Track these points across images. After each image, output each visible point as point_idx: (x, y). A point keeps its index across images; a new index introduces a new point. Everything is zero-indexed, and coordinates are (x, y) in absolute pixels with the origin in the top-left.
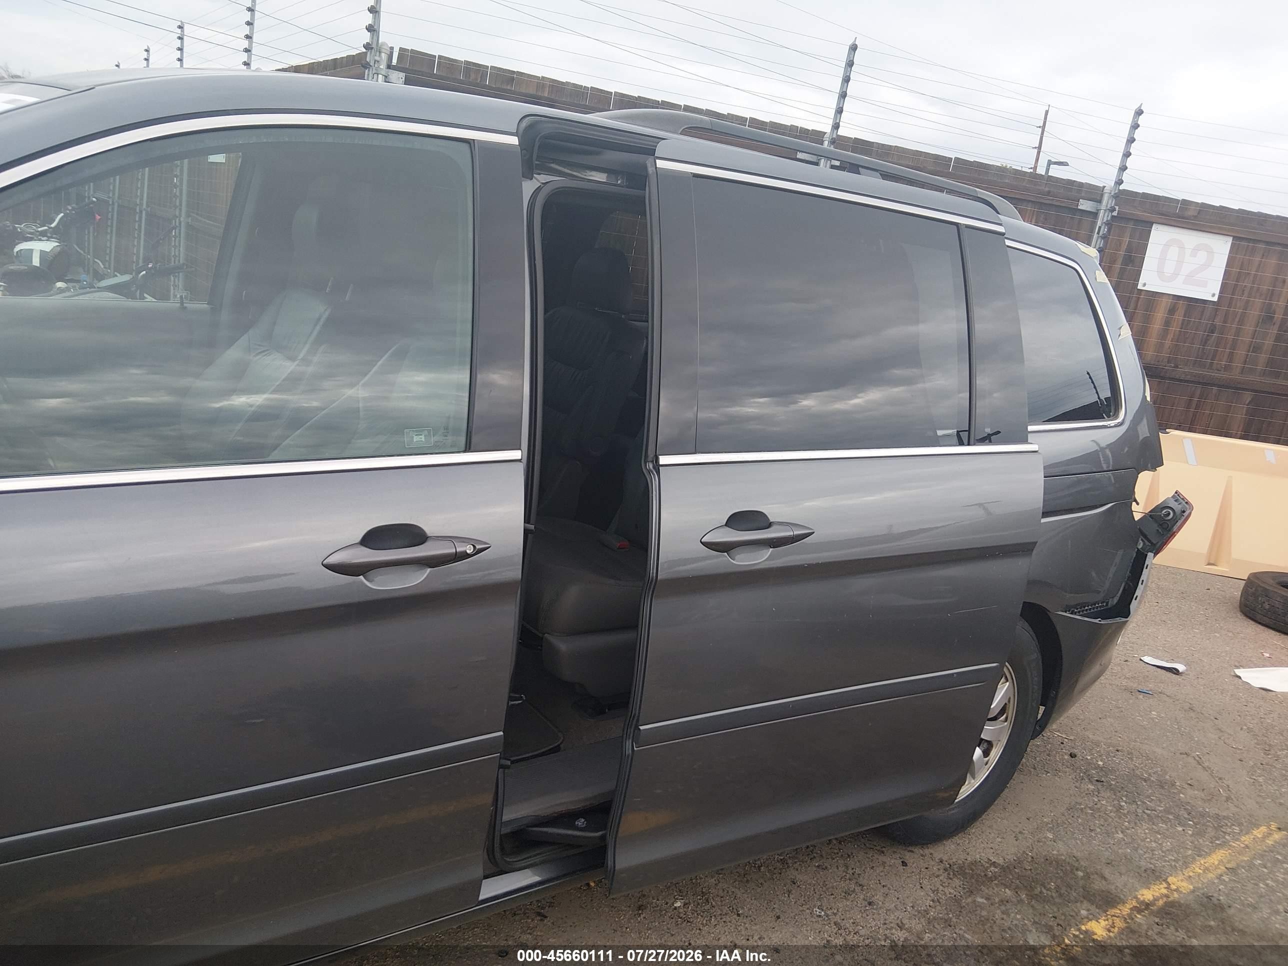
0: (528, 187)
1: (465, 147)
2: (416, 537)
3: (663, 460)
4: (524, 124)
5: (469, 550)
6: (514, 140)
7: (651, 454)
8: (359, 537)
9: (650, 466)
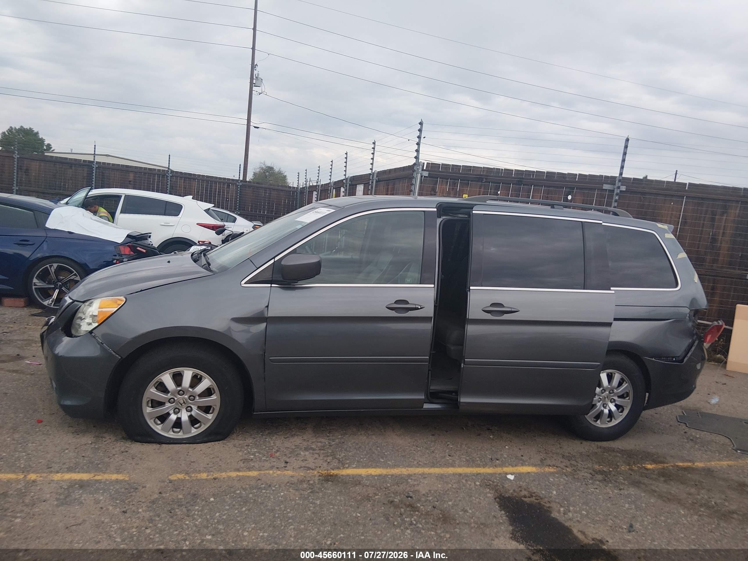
0: (439, 221)
1: (423, 212)
2: (406, 302)
3: (471, 288)
4: (438, 205)
5: (419, 307)
6: (435, 210)
7: (468, 287)
8: (394, 302)
9: (468, 289)
